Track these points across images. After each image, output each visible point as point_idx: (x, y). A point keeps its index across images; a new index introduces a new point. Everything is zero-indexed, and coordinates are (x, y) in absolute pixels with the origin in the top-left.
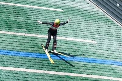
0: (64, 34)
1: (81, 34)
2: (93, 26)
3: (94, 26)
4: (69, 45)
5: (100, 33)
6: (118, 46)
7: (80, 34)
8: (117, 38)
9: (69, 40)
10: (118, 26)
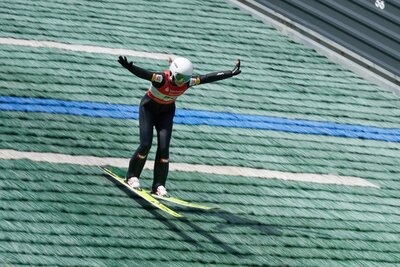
0: (54, 33)
1: (118, 33)
2: (148, 10)
3: (154, 8)
4: (86, 67)
5: (185, 30)
6: (264, 72)
7: (114, 32)
8: (249, 47)
9: (79, 52)
10: (236, 9)
